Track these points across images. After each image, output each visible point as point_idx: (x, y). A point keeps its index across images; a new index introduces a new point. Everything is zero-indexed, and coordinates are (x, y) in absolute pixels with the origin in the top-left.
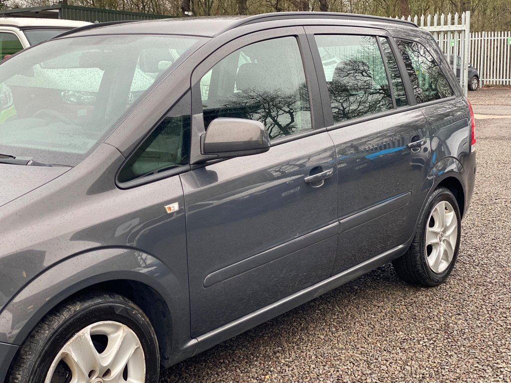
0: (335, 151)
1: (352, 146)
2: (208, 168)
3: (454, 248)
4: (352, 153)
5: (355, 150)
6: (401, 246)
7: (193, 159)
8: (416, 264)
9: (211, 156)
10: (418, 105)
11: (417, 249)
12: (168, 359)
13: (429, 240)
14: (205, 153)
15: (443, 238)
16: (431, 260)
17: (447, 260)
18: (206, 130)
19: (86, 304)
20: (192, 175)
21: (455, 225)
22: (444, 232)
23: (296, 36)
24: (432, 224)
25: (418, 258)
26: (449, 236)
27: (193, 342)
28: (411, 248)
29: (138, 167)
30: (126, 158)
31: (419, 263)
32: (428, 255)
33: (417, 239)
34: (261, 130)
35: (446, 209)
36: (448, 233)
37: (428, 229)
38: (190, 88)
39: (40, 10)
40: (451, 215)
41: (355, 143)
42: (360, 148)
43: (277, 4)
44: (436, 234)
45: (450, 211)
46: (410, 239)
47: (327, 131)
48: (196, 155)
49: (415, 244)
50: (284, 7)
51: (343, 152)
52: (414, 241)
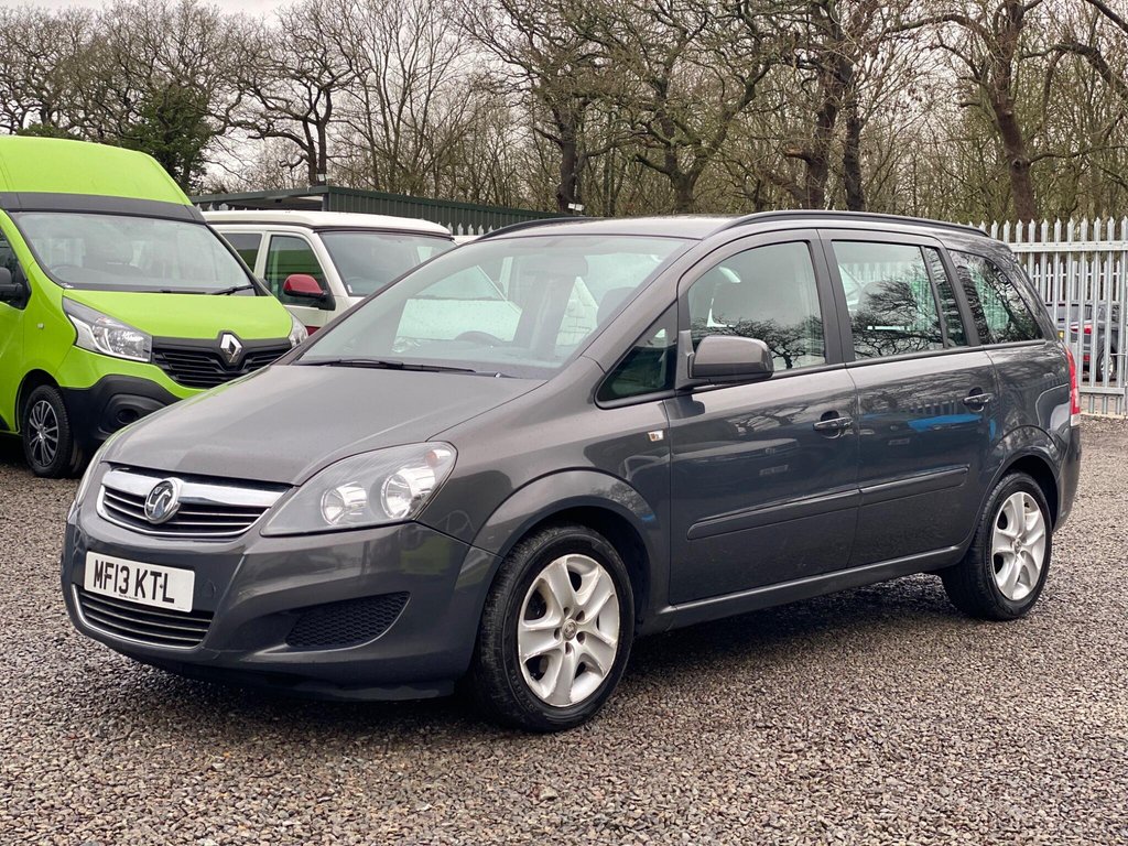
0: (856, 401)
1: (884, 397)
2: (696, 397)
3: (1039, 568)
4: (883, 411)
5: (890, 405)
6: (953, 548)
7: (678, 385)
8: (977, 580)
9: (700, 381)
10: (982, 347)
11: (979, 556)
12: (642, 622)
13: (999, 547)
14: (694, 376)
15: (1022, 549)
16: (1001, 580)
17: (1028, 584)
18: (695, 351)
19: (564, 531)
20: (675, 405)
21: (1041, 531)
22: (1024, 539)
23: (807, 242)
24: (1003, 523)
25: (980, 571)
26: (1032, 546)
27: (669, 609)
28: (970, 554)
29: (617, 387)
30: (606, 374)
31: (980, 578)
32: (997, 570)
33: (979, 542)
34: (763, 351)
35: (1026, 505)
36: (1030, 541)
37: (996, 530)
38: (677, 299)
39: (285, 196)
40: (1036, 516)
41: (889, 391)
42: (900, 403)
43: (756, 192)
44: (1010, 540)
45: (1034, 510)
46: (968, 539)
47: (846, 367)
48: (682, 378)
49: (976, 550)
50: (770, 198)
51: (868, 405)
52: (973, 544)
